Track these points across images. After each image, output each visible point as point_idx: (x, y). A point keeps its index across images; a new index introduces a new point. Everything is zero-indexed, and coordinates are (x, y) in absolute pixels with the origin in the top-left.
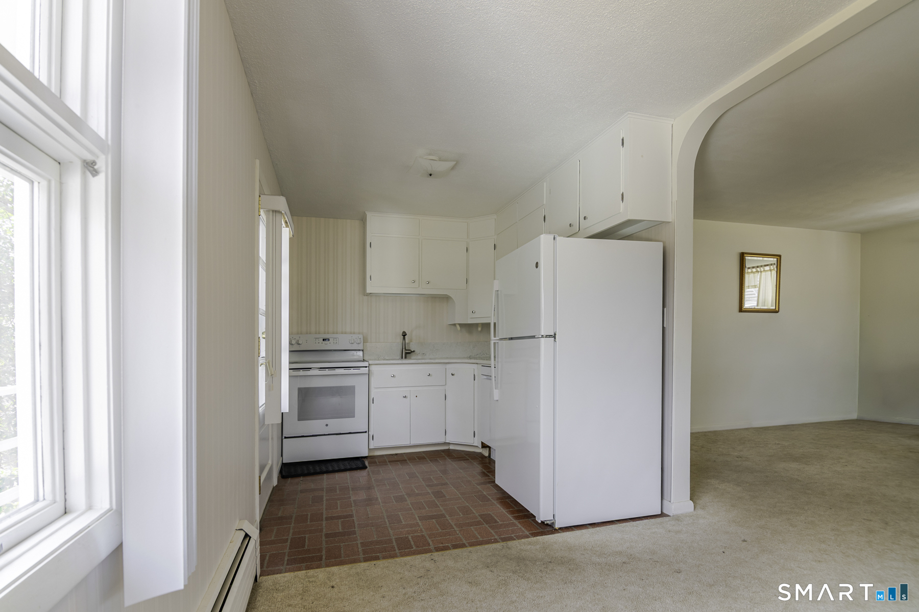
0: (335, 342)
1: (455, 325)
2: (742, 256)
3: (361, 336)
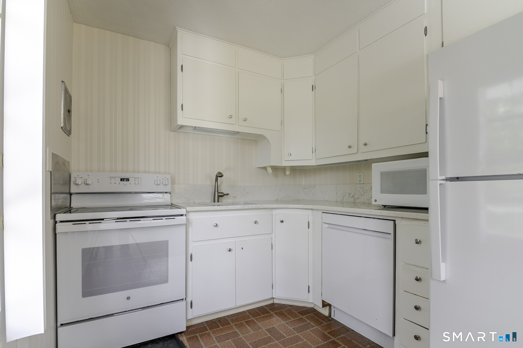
0: (137, 182)
1: (265, 168)
3: (168, 177)
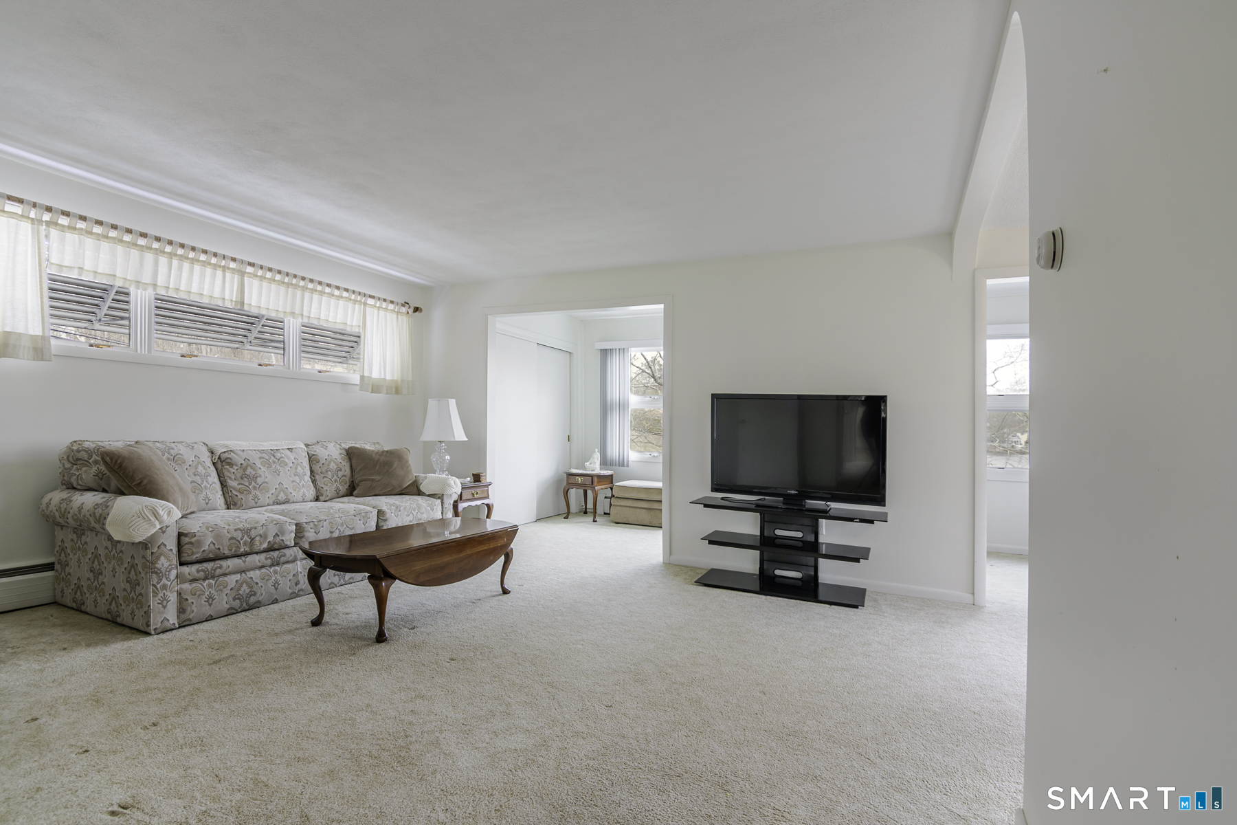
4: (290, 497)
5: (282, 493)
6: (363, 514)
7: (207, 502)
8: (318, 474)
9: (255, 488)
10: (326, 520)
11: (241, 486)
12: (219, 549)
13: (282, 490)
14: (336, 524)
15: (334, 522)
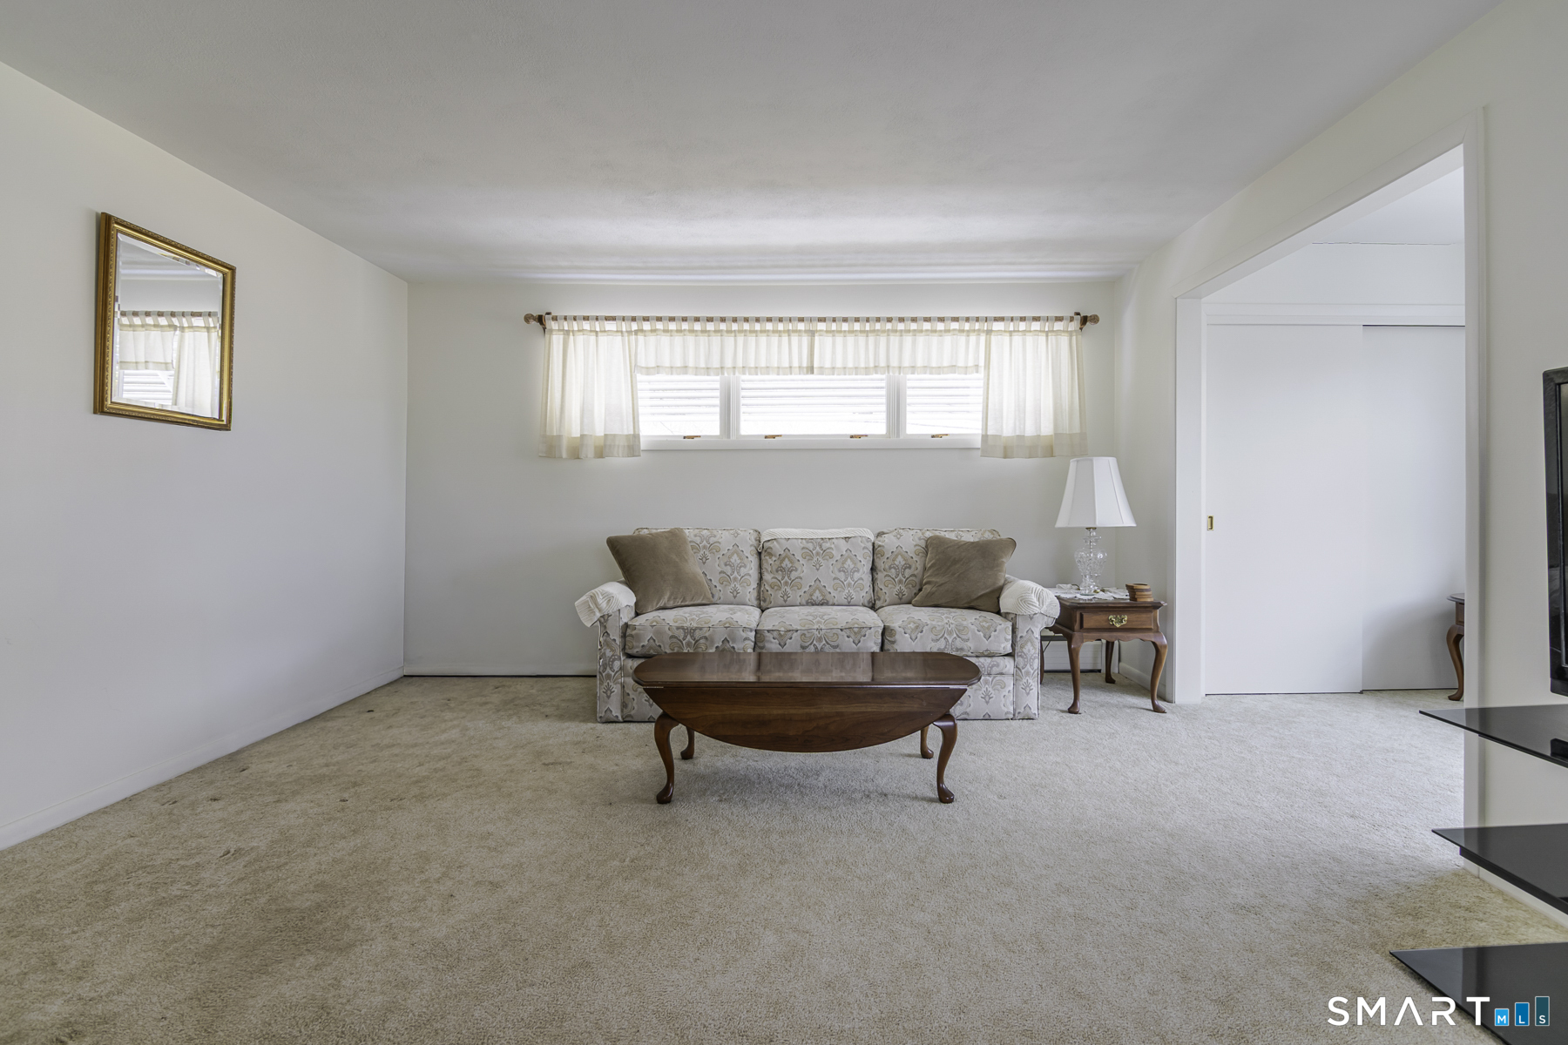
2: (106, 228)
4: (828, 597)
5: (817, 591)
6: (856, 630)
7: (735, 592)
8: (880, 571)
9: (786, 583)
10: (797, 631)
11: (774, 580)
12: (660, 646)
13: (817, 588)
14: (810, 637)
15: (808, 635)
